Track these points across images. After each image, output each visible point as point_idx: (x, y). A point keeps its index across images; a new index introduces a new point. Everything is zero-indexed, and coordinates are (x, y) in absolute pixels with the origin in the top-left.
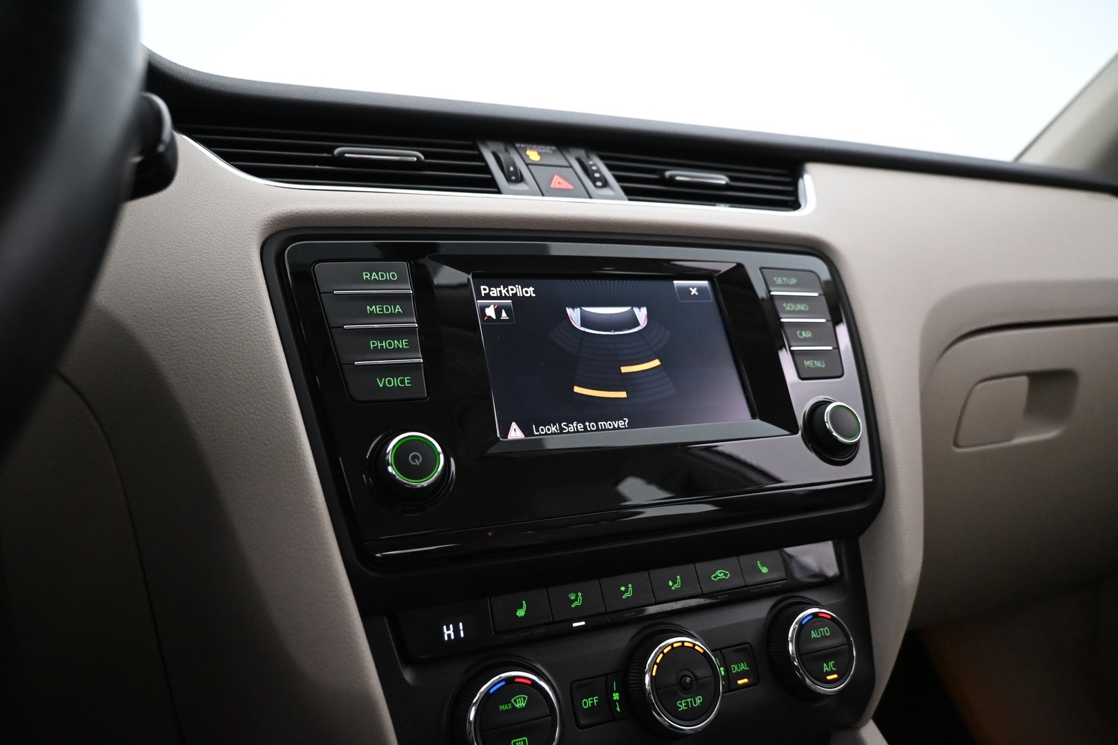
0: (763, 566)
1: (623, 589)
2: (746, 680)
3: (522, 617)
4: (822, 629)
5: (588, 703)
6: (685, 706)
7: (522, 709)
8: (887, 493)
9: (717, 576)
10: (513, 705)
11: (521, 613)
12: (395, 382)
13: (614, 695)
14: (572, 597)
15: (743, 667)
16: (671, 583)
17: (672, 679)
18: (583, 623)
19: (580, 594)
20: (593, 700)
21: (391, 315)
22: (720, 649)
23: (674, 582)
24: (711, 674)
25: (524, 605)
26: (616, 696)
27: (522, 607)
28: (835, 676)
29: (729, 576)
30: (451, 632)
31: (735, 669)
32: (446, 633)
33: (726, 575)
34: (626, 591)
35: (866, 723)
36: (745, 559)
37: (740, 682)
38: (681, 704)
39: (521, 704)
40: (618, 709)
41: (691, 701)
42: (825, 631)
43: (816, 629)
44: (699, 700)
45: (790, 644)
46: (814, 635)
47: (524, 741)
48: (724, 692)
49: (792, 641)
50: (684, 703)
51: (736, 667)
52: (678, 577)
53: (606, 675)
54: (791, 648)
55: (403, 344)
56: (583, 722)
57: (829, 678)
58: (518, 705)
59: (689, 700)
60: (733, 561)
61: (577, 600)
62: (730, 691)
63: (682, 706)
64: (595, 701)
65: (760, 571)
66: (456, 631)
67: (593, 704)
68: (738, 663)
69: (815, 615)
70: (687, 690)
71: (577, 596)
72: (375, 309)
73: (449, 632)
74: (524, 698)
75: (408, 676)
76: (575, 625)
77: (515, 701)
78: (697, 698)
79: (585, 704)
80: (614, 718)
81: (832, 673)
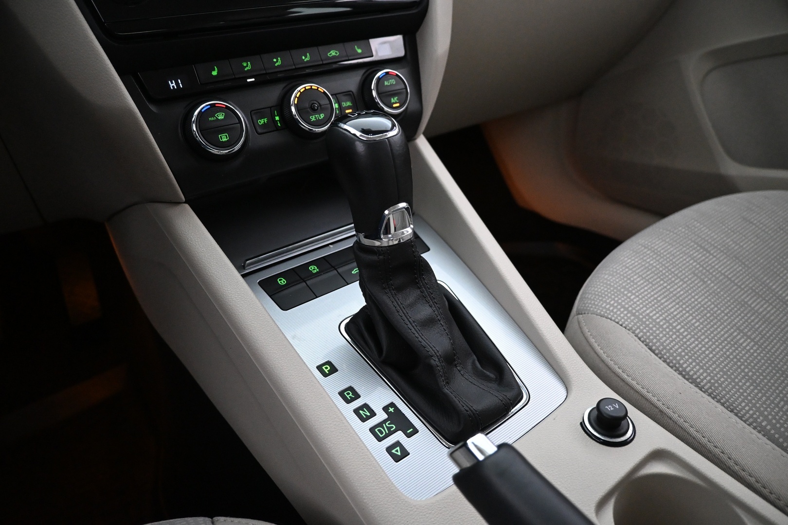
0: (358, 48)
1: (275, 60)
2: (350, 111)
3: (215, 76)
4: (390, 80)
5: (262, 122)
6: (315, 119)
7: (222, 120)
8: (430, 6)
9: (331, 54)
10: (216, 118)
11: (215, 73)
13: (276, 117)
14: (245, 64)
15: (349, 104)
16: (303, 58)
17: (307, 105)
18: (253, 80)
19: (249, 63)
20: (264, 120)
22: (335, 94)
23: (306, 57)
24: (329, 103)
25: (216, 69)
26: (277, 118)
27: (214, 70)
28: (397, 105)
29: (338, 54)
30: (174, 84)
31: (344, 104)
32: (171, 85)
33: (336, 53)
34: (277, 61)
35: (418, 136)
36: (348, 45)
37: (347, 111)
38: (312, 118)
39: (221, 117)
40: (279, 125)
42: (393, 81)
43: (388, 80)
44: (322, 116)
45: (373, 91)
46: (386, 83)
47: (226, 136)
49: (374, 89)
51: (345, 104)
52: (308, 54)
53: (270, 107)
54: (374, 93)
56: (260, 131)
57: (394, 105)
58: (219, 118)
59: (317, 116)
60: (341, 45)
61: (248, 66)
63: (313, 118)
64: (266, 121)
65: (357, 51)
66: (177, 84)
67: (264, 122)
68: (346, 101)
69: (387, 73)
70: (314, 111)
71: (247, 64)
73: (173, 85)
74: (223, 115)
75: (153, 108)
76: (248, 80)
77: (217, 115)
78: (321, 115)
79: (260, 122)
80: (277, 129)
81: (396, 103)
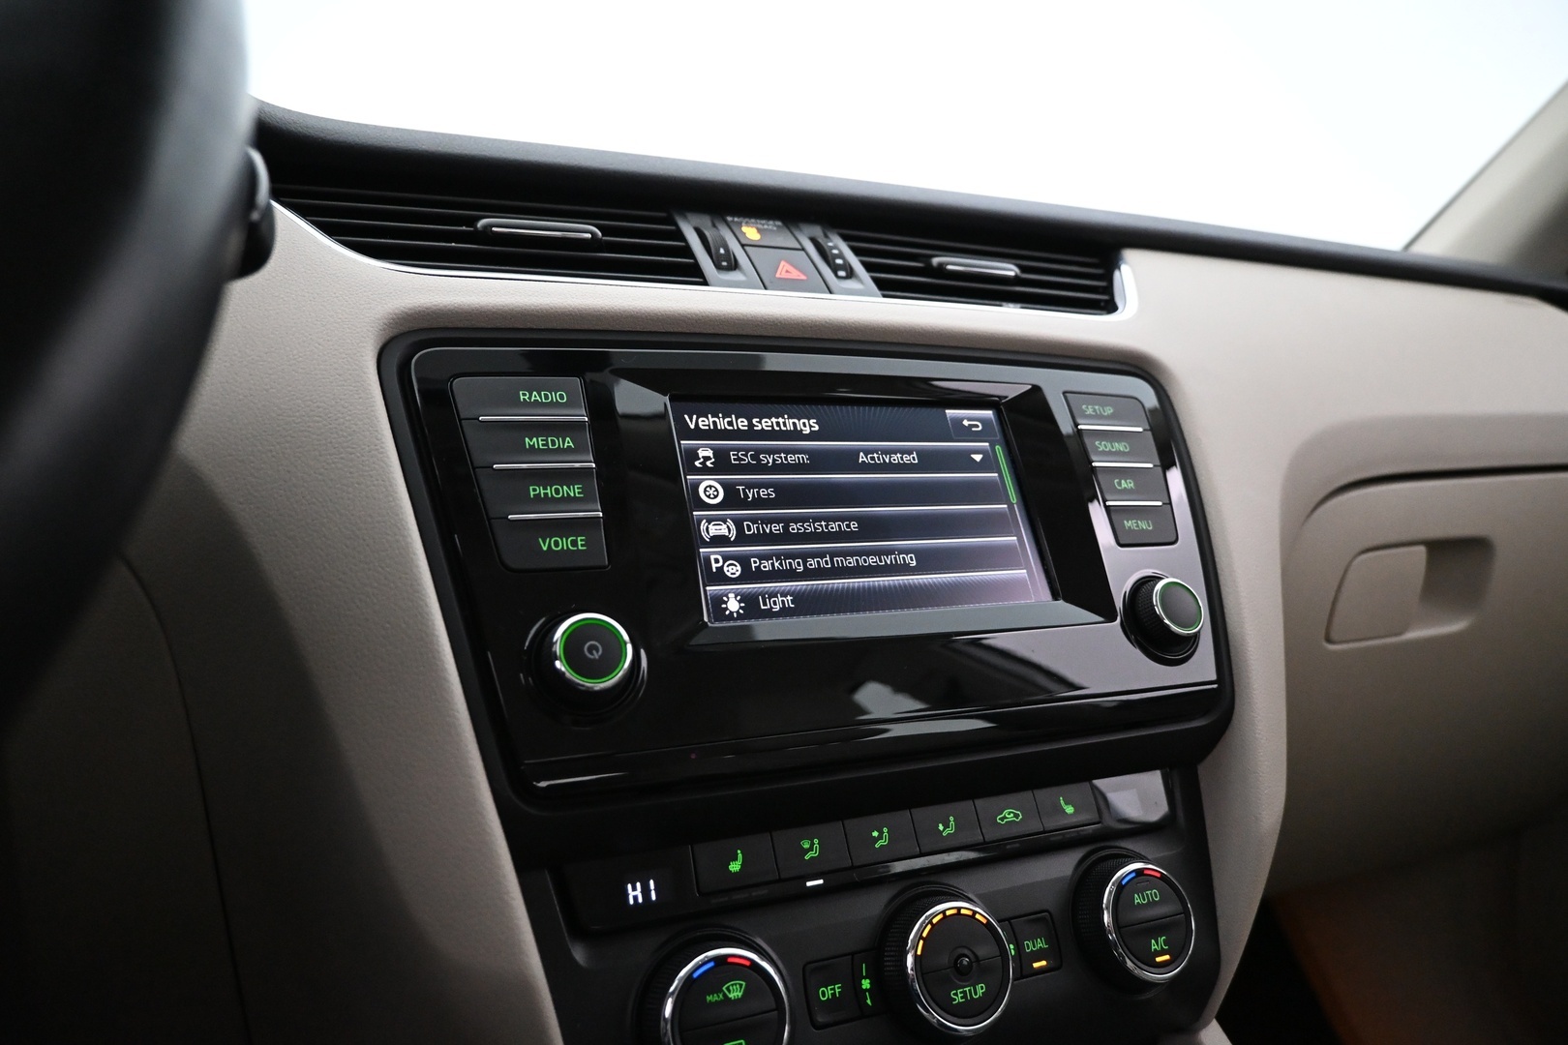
0: (1066, 804)
1: (875, 834)
2: (1044, 963)
3: (736, 873)
4: (1148, 892)
5: (827, 992)
6: (962, 998)
7: (737, 1001)
8: (1236, 706)
9: (1005, 817)
10: (725, 995)
11: (735, 867)
12: (565, 543)
13: (863, 982)
14: (806, 845)
15: (1040, 944)
16: (941, 827)
17: (945, 960)
18: (821, 882)
19: (816, 841)
20: (834, 989)
21: (559, 451)
22: (1009, 920)
23: (946, 826)
24: (998, 953)
25: (740, 856)
26: (866, 984)
27: (735, 859)
28: (1167, 957)
29: (1021, 817)
30: (638, 893)
31: (1030, 946)
32: (631, 894)
33: (1016, 816)
34: (880, 837)
35: (1206, 1024)
36: (1043, 794)
37: (1036, 965)
38: (956, 994)
39: (735, 993)
40: (869, 1002)
41: (970, 990)
42: (1153, 894)
43: (1141, 891)
44: (981, 989)
45: (1105, 912)
46: (1137, 900)
48: (1014, 979)
49: (1107, 908)
50: (961, 993)
51: (1030, 944)
52: (952, 818)
53: (853, 954)
54: (1107, 918)
55: (575, 491)
56: (820, 1019)
57: (1158, 959)
58: (731, 996)
59: (967, 989)
60: (1026, 796)
61: (812, 849)
62: (1023, 977)
63: (958, 999)
64: (837, 990)
65: (1064, 810)
66: (646, 891)
67: (834, 995)
68: (1033, 938)
69: (1139, 872)
70: (961, 974)
71: (812, 844)
72: (537, 442)
73: (635, 893)
74: (741, 985)
75: (579, 954)
76: (809, 884)
77: (728, 989)
78: (978, 987)
79: (824, 994)
80: (863, 1013)
81: (1162, 953)
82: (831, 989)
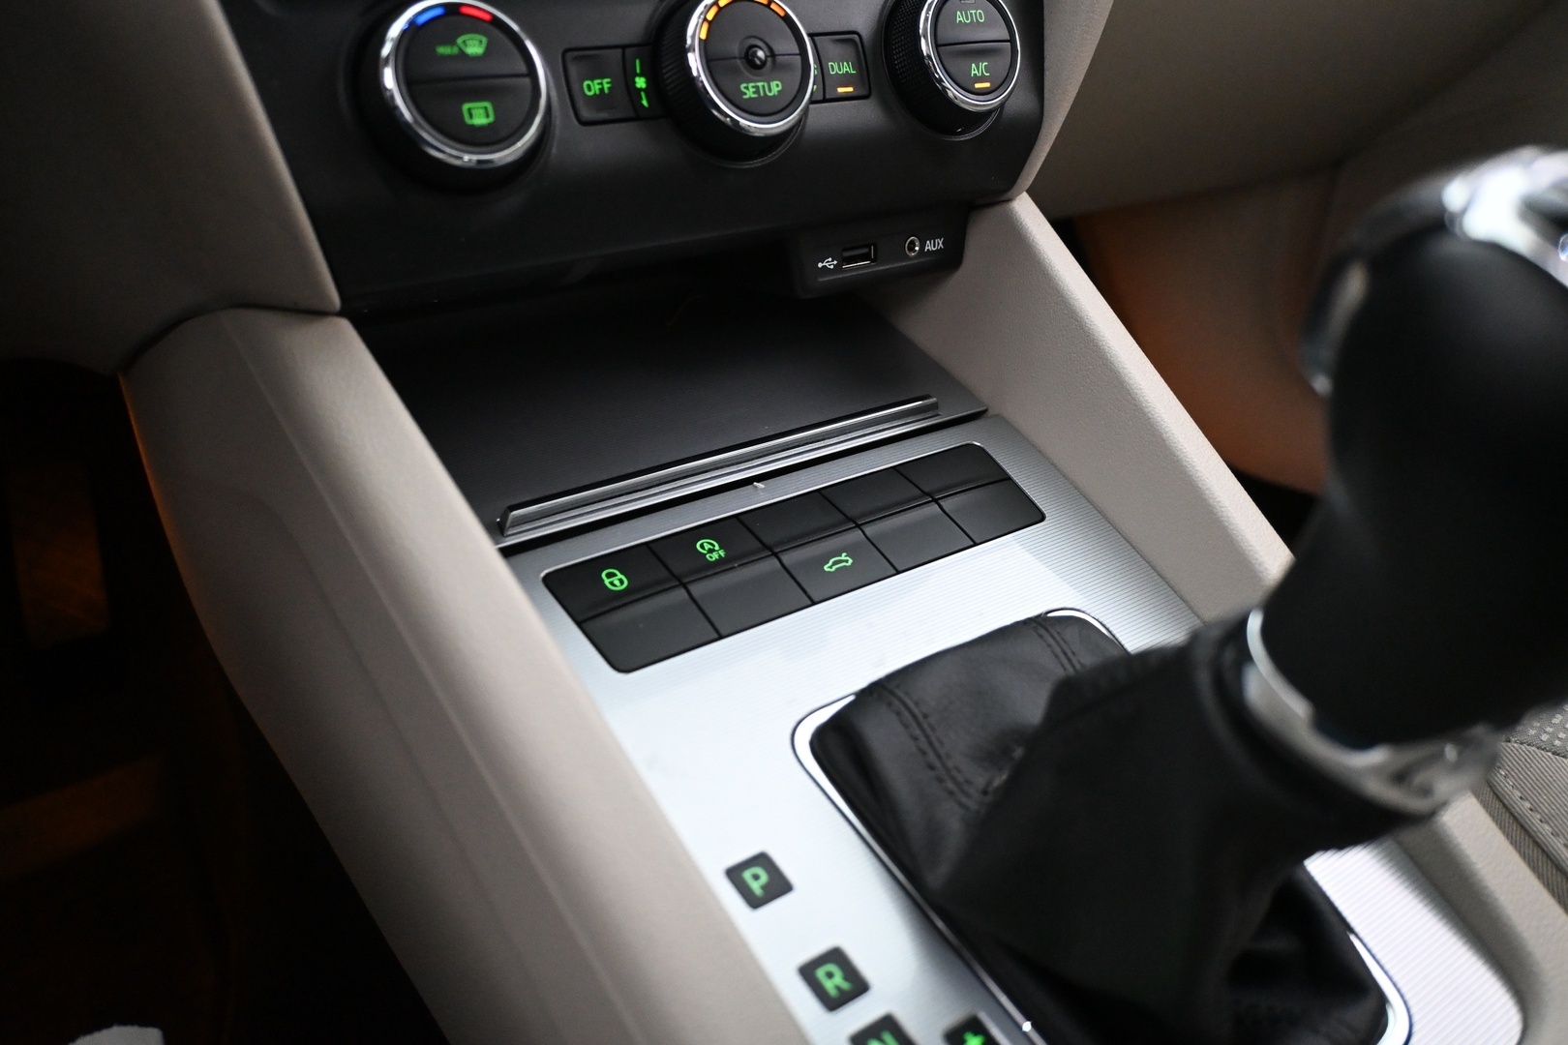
2: (850, 89)
4: (973, 12)
5: (594, 87)
6: (754, 93)
7: (476, 58)
10: (460, 48)
13: (637, 79)
15: (847, 68)
17: (735, 48)
20: (601, 84)
22: (811, 35)
24: (797, 51)
26: (641, 83)
28: (987, 85)
31: (835, 68)
35: (1016, 196)
37: (841, 90)
38: (747, 88)
39: (474, 46)
40: (645, 103)
41: (763, 86)
42: (979, 15)
43: (965, 9)
44: (776, 87)
45: (922, 39)
46: (960, 18)
47: (486, 108)
48: (812, 101)
49: (925, 37)
50: (753, 87)
51: (836, 66)
53: (624, 47)
54: (925, 44)
56: (586, 114)
57: (977, 86)
58: (469, 50)
59: (760, 84)
62: (825, 100)
63: (750, 93)
64: (606, 86)
67: (602, 90)
68: (840, 60)
70: (754, 67)
74: (480, 40)
77: (464, 42)
78: (773, 84)
79: (589, 87)
80: (638, 116)
81: (982, 79)
82: (599, 84)
